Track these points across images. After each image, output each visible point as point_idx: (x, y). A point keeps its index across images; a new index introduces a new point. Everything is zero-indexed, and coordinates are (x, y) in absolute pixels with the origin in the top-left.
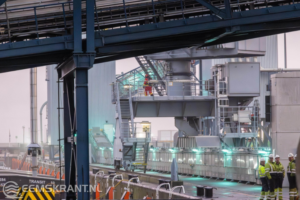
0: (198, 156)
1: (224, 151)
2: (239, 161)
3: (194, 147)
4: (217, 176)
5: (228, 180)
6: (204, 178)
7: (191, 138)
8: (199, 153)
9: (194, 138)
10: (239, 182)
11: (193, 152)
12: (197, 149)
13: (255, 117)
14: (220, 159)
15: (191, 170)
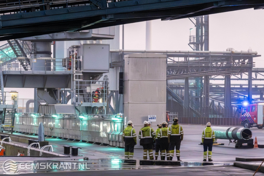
0: (57, 121)
1: (81, 117)
2: (94, 126)
3: (53, 113)
4: (74, 138)
5: (84, 141)
6: (62, 139)
7: (51, 106)
8: (58, 119)
9: (53, 105)
10: (94, 143)
11: (53, 118)
12: (57, 115)
13: (104, 90)
14: (77, 124)
15: (50, 132)
